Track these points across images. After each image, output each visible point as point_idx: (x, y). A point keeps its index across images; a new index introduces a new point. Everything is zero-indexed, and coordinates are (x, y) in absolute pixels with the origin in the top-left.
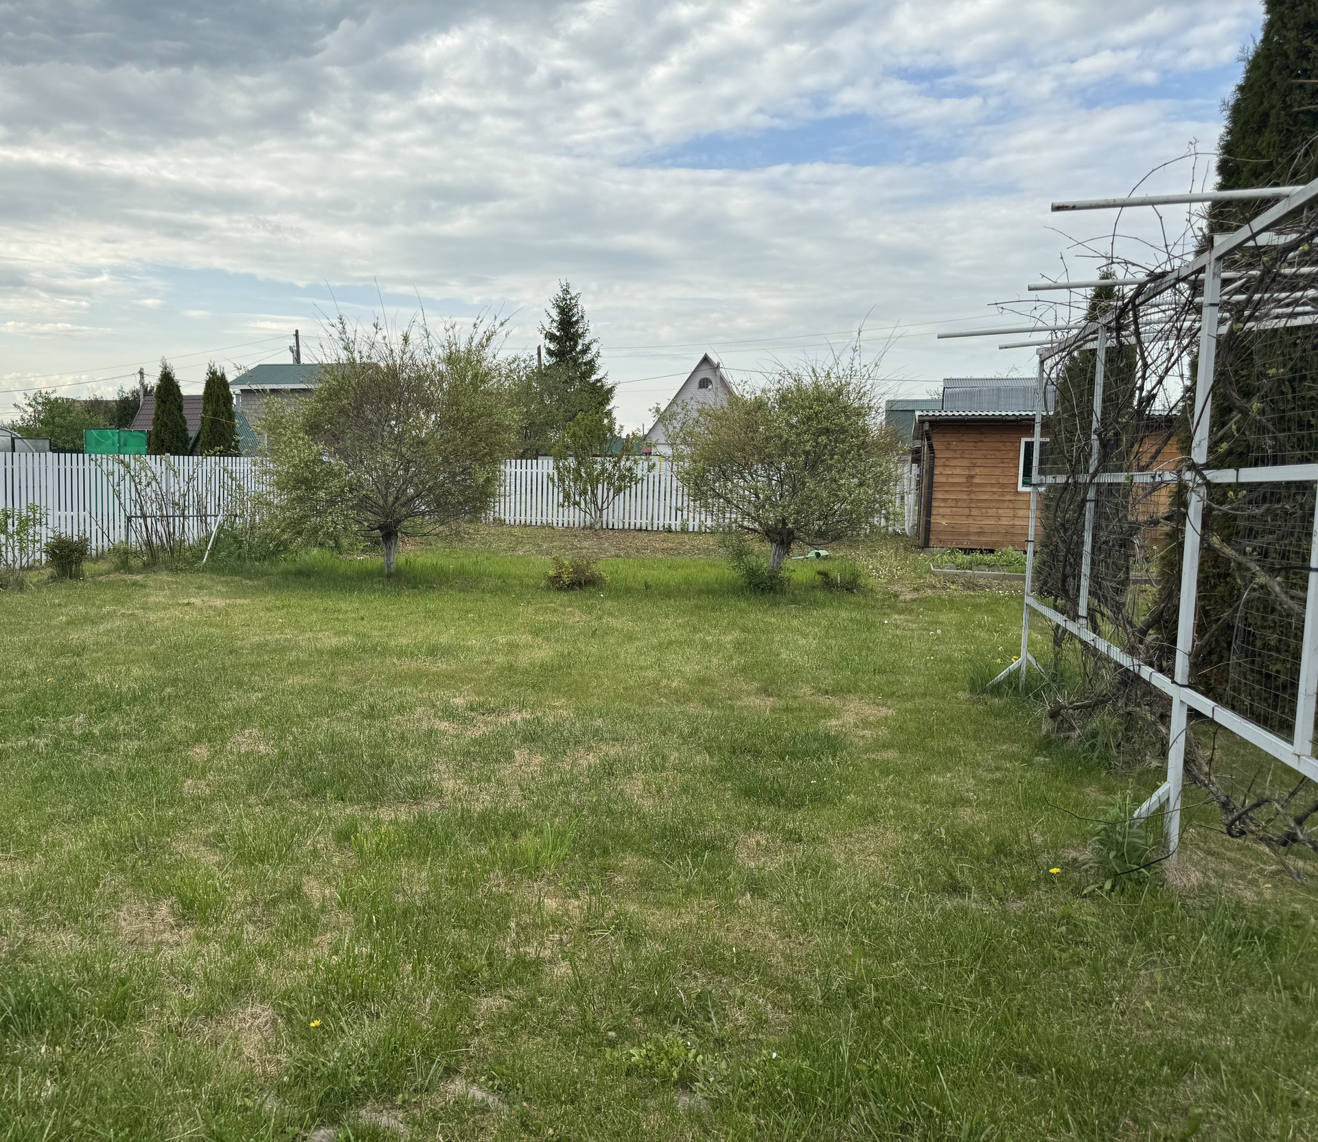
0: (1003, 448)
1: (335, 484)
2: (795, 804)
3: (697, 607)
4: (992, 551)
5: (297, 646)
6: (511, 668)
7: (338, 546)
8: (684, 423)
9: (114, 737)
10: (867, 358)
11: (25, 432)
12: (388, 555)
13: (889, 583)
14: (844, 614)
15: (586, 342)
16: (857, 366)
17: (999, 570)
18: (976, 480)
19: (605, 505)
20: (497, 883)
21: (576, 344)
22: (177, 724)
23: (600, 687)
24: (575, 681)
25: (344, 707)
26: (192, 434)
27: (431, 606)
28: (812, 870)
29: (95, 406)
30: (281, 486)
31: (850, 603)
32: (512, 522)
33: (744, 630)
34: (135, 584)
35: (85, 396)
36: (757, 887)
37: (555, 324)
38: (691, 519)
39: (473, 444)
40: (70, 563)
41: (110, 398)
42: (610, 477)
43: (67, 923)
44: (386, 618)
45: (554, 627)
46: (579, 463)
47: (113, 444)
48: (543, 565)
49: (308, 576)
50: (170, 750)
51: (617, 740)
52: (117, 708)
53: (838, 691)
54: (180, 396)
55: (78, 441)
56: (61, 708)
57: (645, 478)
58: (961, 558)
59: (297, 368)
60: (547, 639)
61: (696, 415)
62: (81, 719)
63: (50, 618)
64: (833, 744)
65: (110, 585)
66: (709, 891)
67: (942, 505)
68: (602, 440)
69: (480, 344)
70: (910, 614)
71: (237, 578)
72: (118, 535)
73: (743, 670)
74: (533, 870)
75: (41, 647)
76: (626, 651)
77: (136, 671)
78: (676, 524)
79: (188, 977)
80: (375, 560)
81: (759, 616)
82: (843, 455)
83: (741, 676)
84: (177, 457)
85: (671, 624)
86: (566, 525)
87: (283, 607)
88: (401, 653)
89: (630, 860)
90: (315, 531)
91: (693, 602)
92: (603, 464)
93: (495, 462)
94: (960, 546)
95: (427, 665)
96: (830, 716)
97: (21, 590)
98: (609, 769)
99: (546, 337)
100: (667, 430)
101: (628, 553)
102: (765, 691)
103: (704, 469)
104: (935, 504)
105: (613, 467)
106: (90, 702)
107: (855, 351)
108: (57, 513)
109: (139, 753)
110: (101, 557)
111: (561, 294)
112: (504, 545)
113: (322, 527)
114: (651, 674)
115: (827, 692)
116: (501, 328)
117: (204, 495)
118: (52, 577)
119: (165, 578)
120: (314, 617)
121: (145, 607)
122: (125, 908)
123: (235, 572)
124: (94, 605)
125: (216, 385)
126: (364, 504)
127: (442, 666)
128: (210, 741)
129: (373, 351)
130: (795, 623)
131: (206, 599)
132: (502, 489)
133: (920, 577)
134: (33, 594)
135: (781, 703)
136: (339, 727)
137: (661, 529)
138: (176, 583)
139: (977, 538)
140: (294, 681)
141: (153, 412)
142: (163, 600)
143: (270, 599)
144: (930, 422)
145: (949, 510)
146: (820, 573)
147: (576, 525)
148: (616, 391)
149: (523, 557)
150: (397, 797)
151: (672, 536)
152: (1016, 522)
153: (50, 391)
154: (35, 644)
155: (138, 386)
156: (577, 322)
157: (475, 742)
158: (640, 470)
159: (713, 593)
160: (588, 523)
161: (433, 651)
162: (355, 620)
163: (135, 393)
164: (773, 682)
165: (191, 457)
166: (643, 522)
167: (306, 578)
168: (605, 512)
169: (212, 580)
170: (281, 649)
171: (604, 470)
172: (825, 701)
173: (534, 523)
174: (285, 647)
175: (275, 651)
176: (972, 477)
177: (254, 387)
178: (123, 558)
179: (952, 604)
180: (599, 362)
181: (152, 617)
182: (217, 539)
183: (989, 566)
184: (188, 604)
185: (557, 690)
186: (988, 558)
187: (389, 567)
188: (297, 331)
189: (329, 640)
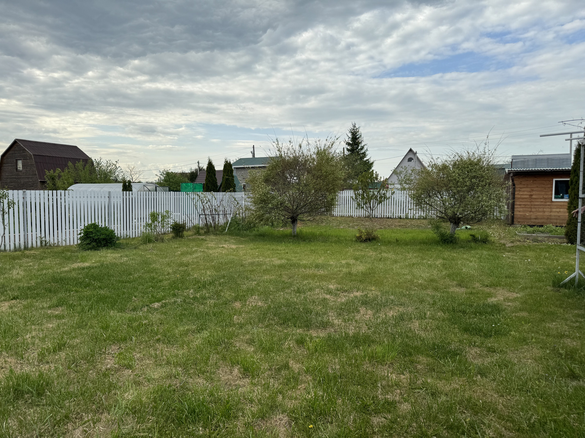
0: (545, 183)
1: (275, 202)
2: (487, 335)
3: (420, 249)
4: (542, 226)
5: (265, 264)
6: (350, 273)
7: (273, 225)
8: (405, 175)
9: (204, 298)
10: (491, 147)
11: (160, 184)
12: (294, 228)
13: (499, 239)
14: (485, 253)
15: (362, 145)
16: (487, 151)
17: (546, 234)
18: (534, 197)
19: (374, 209)
20: (367, 366)
21: (358, 146)
22: (228, 294)
23: (388, 282)
24: (377, 279)
25: (288, 288)
26: (219, 184)
27: (313, 248)
28: (504, 365)
29: (183, 174)
30: (255, 203)
31: (487, 248)
32: (337, 215)
33: (444, 259)
34: (202, 239)
35: (180, 171)
36: (482, 373)
37: (350, 139)
38: (409, 213)
39: (328, 185)
40: (180, 232)
41: (187, 172)
42: (376, 197)
43: (200, 375)
44: (296, 253)
45: (363, 256)
46: (364, 192)
47: (191, 188)
48: (354, 232)
49: (264, 236)
50: (226, 304)
51: (402, 305)
52: (204, 286)
53: (492, 285)
54: (215, 170)
55: (178, 188)
56: (184, 287)
57: (390, 197)
58: (529, 229)
59: (254, 159)
60: (361, 262)
61: (410, 172)
62: (192, 291)
63: (175, 253)
64: (496, 309)
65: (194, 240)
66: (462, 374)
67: (519, 207)
68: (373, 183)
69: (329, 147)
70: (513, 252)
71: (238, 237)
72: (196, 222)
73: (449, 276)
74: (381, 361)
75: (173, 263)
76: (396, 268)
77: (208, 273)
78: (403, 215)
79: (251, 401)
80: (288, 230)
81: (448, 253)
82: (483, 186)
83: (448, 279)
84: (215, 193)
85: (412, 256)
86: (358, 216)
87: (257, 248)
88: (305, 267)
89: (422, 359)
90: (267, 219)
91: (418, 247)
92: (373, 192)
93: (335, 192)
94: (528, 224)
95: (316, 272)
96: (492, 297)
97: (163, 242)
98: (401, 318)
99: (346, 144)
100: (399, 178)
101: (385, 227)
102: (459, 285)
103: (421, 193)
104: (516, 206)
105: (377, 194)
106: (194, 285)
107: (486, 144)
108: (174, 214)
109: (215, 305)
110: (189, 229)
111: (352, 127)
112: (335, 224)
113: (270, 218)
114: (409, 277)
115: (487, 286)
116: (337, 141)
117: (226, 206)
118: (173, 237)
119: (213, 237)
120: (269, 252)
121: (208, 248)
122: (220, 369)
123: (237, 235)
124: (189, 247)
125: (228, 166)
126: (286, 209)
127: (321, 272)
128: (240, 301)
129: (289, 151)
130: (465, 256)
131: (228, 245)
132: (337, 202)
133: (513, 237)
134: (167, 243)
135: (469, 290)
136: (287, 296)
137: (397, 217)
138: (217, 239)
139: (534, 220)
140: (266, 277)
141: (205, 176)
142: (213, 246)
143: (252, 245)
144: (513, 173)
145: (522, 209)
146: (471, 235)
147: (362, 216)
148: (374, 164)
149: (343, 229)
150: (317, 326)
151: (401, 220)
152: (552, 214)
153: (168, 169)
154: (171, 262)
155: (197, 167)
156: (359, 138)
157: (342, 304)
158: (388, 195)
159: (426, 244)
160: (367, 215)
161: (317, 266)
162: (284, 253)
163: (196, 170)
164: (463, 282)
165: (219, 193)
166: (390, 215)
167: (263, 237)
168: (374, 211)
169: (229, 238)
170: (259, 264)
171: (374, 194)
172: (487, 290)
173: (345, 216)
174: (261, 264)
175: (258, 265)
176: (531, 195)
177: (245, 166)
178: (197, 230)
179: (529, 248)
180: (367, 153)
181: (211, 252)
182: (230, 223)
183: (542, 232)
184: (223, 247)
185: (370, 283)
186: (541, 229)
187: (294, 233)
188: (254, 146)
189: (277, 262)
